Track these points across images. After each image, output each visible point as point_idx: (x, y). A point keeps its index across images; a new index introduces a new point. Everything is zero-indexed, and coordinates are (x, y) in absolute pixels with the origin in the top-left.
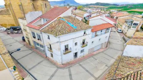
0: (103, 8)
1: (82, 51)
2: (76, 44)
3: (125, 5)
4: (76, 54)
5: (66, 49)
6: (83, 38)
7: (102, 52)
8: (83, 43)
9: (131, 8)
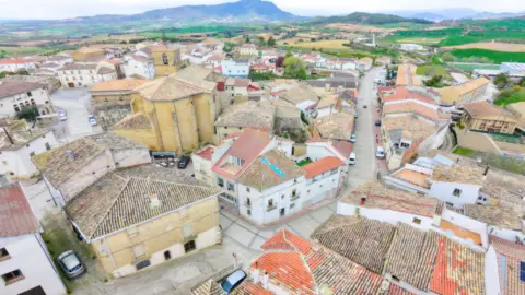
0: (377, 34)
1: (292, 206)
2: (283, 197)
3: (457, 21)
4: (283, 211)
5: (270, 204)
6: (293, 188)
7: (326, 206)
8: (294, 194)
9: (476, 35)
